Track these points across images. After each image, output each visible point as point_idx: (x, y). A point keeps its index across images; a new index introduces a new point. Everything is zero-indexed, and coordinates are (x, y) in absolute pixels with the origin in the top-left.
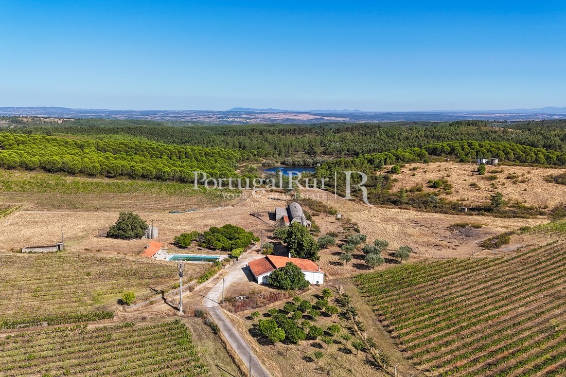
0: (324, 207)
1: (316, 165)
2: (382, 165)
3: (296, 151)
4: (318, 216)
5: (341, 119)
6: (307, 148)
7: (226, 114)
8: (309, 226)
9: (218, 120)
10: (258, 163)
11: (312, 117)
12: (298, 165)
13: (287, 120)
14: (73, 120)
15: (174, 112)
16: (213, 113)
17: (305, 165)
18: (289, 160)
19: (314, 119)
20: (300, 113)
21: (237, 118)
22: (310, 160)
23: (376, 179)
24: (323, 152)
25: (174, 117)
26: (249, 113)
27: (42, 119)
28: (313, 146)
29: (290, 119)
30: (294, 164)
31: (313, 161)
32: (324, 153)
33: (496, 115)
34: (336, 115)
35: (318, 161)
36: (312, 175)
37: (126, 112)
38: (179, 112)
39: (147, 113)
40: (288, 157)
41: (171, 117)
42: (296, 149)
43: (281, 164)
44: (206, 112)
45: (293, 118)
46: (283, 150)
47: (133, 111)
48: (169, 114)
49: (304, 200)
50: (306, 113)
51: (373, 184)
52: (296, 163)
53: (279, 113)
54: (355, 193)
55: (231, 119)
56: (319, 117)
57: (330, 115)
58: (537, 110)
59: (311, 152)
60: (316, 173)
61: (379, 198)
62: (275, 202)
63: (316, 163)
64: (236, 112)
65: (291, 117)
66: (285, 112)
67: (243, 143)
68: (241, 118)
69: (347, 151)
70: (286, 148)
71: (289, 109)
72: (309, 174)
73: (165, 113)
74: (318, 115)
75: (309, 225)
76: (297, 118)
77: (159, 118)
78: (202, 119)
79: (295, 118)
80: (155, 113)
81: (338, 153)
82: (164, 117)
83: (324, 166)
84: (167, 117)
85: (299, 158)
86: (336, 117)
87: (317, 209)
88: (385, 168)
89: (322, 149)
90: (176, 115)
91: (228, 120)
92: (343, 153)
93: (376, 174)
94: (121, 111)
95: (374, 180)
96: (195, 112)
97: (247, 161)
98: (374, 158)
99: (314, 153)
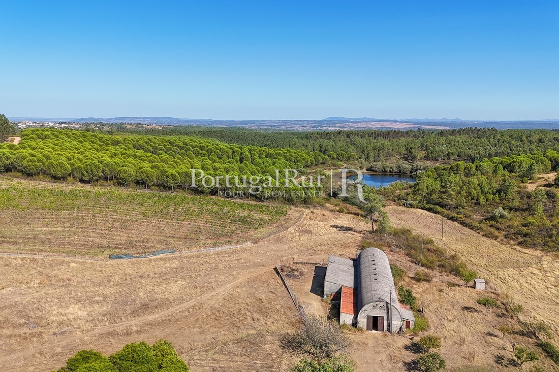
0: (438, 252)
1: (415, 173)
2: (533, 173)
3: (389, 155)
4: (428, 281)
5: (440, 128)
6: (403, 151)
7: (320, 123)
8: (408, 326)
9: (312, 129)
10: (335, 169)
11: (409, 126)
12: (390, 172)
13: (382, 128)
14: (172, 127)
15: (271, 122)
16: (308, 122)
18: (379, 165)
19: (411, 128)
21: (330, 127)
22: (407, 166)
23: (529, 197)
24: (425, 157)
25: (270, 126)
26: (343, 122)
27: (144, 126)
28: (411, 148)
29: (385, 127)
30: (385, 171)
31: (411, 167)
32: (427, 158)
34: (435, 124)
35: (419, 168)
36: (411, 187)
37: (227, 121)
38: (275, 122)
39: (246, 123)
40: (379, 161)
41: (267, 126)
42: (388, 153)
43: (367, 170)
44: (301, 121)
45: (389, 127)
46: (372, 154)
47: (233, 121)
48: (265, 124)
49: (396, 234)
50: (402, 122)
51: (525, 207)
52: (388, 169)
53: (374, 121)
54: (492, 222)
55: (325, 128)
56: (416, 126)
57: (429, 124)
59: (409, 156)
60: (418, 184)
61: (550, 237)
62: (341, 235)
63: (416, 170)
64: (330, 121)
65: (387, 125)
66: (380, 121)
67: (324, 146)
68: (335, 127)
69: (458, 156)
70: (376, 152)
71: (385, 118)
72: (405, 185)
73: (263, 123)
74: (415, 123)
75: (408, 323)
76: (393, 127)
77: (256, 127)
78: (296, 128)
80: (253, 122)
81: (446, 158)
82: (261, 126)
83: (430, 173)
84: (263, 126)
85: (392, 163)
86: (435, 126)
87: (425, 261)
88: (539, 178)
89: (423, 154)
90: (272, 124)
91: (322, 128)
92: (452, 158)
93: (525, 187)
94: (223, 121)
95: (525, 198)
96: (291, 121)
97: (321, 166)
98: (514, 162)
99: (413, 158)
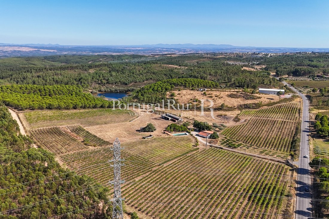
5: (52, 51)
11: (31, 50)
13: (15, 51)
17: (111, 91)
19: (34, 51)
20: (21, 46)
33: (137, 48)
34: (47, 48)
50: (25, 46)
53: (6, 46)
56: (36, 49)
58: (154, 45)
65: (16, 49)
66: (10, 46)
76: (21, 50)
79: (19, 50)
